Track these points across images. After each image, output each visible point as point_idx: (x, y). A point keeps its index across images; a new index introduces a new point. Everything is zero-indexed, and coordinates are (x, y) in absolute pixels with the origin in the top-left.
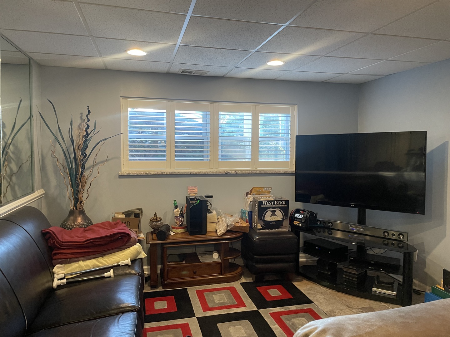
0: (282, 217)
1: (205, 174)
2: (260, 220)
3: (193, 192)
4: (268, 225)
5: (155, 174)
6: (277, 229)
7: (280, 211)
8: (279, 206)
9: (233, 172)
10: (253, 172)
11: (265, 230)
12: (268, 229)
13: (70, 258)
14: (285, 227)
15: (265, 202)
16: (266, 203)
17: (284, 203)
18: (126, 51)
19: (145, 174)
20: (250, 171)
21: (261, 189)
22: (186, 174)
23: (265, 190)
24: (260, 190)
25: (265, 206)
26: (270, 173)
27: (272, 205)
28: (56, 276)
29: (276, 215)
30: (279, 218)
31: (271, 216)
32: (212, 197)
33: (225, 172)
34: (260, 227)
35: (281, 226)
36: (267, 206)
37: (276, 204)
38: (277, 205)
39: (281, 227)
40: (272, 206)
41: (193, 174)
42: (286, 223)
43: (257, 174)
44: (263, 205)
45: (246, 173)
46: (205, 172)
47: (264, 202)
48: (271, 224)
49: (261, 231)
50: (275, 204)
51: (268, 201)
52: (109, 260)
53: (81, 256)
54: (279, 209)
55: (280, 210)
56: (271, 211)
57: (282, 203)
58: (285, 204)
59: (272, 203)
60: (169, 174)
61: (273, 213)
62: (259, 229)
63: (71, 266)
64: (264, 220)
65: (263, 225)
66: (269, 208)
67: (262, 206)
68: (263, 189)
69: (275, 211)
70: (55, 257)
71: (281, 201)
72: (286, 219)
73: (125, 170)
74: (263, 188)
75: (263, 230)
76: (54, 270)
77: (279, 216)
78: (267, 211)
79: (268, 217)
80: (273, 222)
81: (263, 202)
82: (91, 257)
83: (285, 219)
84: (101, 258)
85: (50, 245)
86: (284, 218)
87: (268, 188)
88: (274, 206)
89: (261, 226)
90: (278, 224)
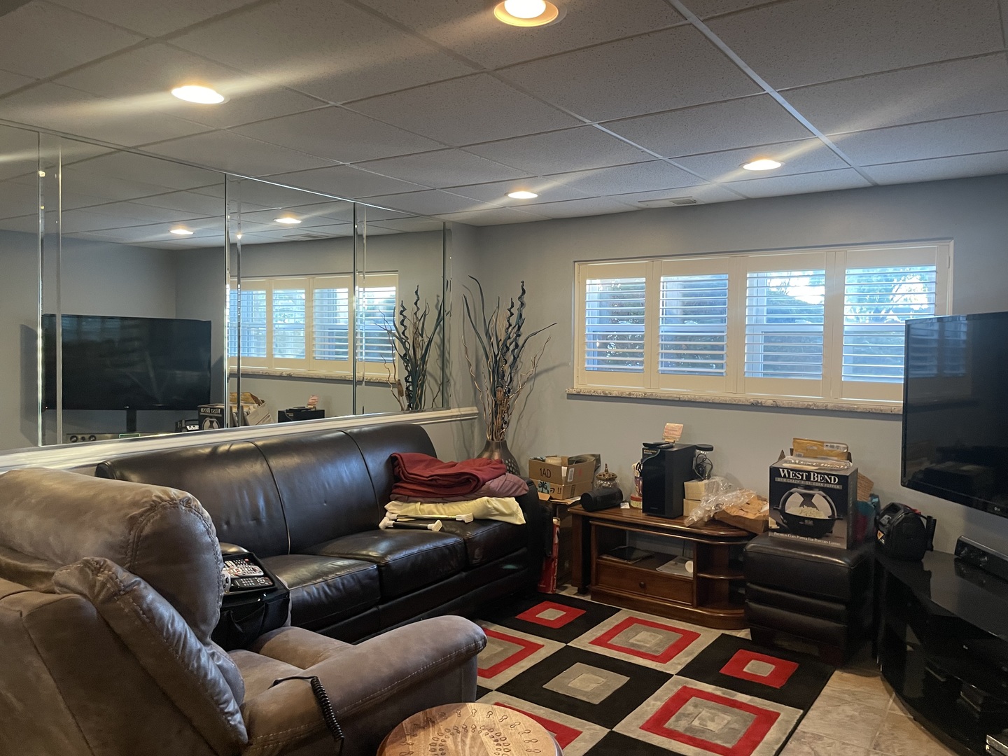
0: (831, 514)
1: (708, 403)
2: (774, 509)
3: (673, 434)
4: (794, 524)
5: (618, 395)
6: (818, 538)
7: (824, 497)
8: (822, 485)
9: (770, 403)
10: (818, 406)
11: (786, 535)
12: (796, 534)
13: (409, 496)
14: (837, 539)
15: (786, 471)
16: (789, 473)
17: (835, 481)
18: (506, 194)
19: (602, 394)
20: (811, 403)
21: (815, 445)
22: (670, 399)
23: (829, 448)
24: (815, 448)
25: (785, 480)
26: (864, 411)
27: (802, 479)
28: (387, 514)
29: (814, 506)
30: (822, 512)
31: (802, 505)
32: (711, 449)
33: (752, 400)
34: (775, 527)
35: (827, 534)
36: (791, 481)
37: (814, 479)
38: (817, 481)
39: (827, 536)
40: (803, 482)
41: (684, 401)
42: (840, 529)
43: (826, 410)
44: (780, 476)
45: (800, 407)
46: (708, 397)
47: (783, 471)
48: (802, 523)
49: (778, 534)
50: (812, 479)
51: (792, 470)
52: (448, 509)
53: (420, 495)
54: (821, 492)
55: (825, 495)
56: (802, 495)
57: (830, 479)
58: (838, 484)
59: (802, 476)
60: (640, 397)
61: (808, 499)
62: (774, 530)
63: (408, 507)
64: (783, 512)
65: (781, 523)
66: (797, 486)
67: (778, 479)
68: (823, 446)
69: (812, 496)
70: (394, 491)
71: (828, 475)
72: (842, 519)
73: (580, 385)
74: (823, 442)
75: (782, 535)
76: (386, 506)
77: (822, 509)
78: (792, 493)
79: (794, 506)
80: (806, 521)
81: (781, 470)
82: (429, 499)
83: (838, 519)
84: (441, 504)
85: (395, 474)
86: (836, 517)
87: (835, 445)
88: (807, 483)
89: (778, 524)
90: (820, 528)
